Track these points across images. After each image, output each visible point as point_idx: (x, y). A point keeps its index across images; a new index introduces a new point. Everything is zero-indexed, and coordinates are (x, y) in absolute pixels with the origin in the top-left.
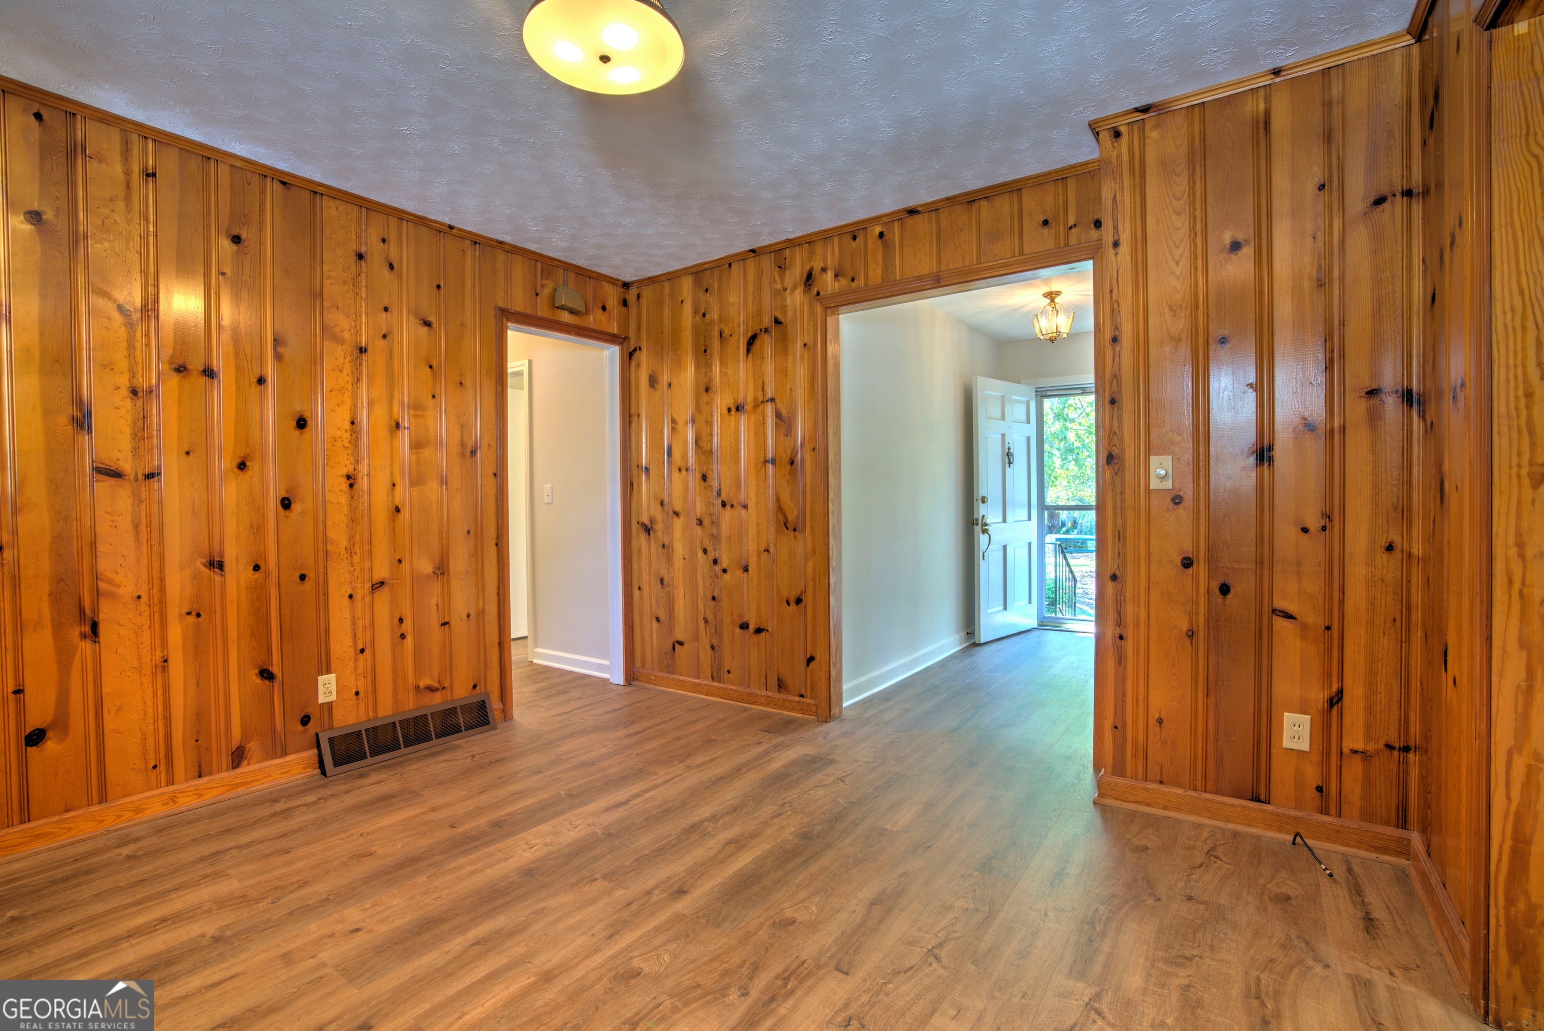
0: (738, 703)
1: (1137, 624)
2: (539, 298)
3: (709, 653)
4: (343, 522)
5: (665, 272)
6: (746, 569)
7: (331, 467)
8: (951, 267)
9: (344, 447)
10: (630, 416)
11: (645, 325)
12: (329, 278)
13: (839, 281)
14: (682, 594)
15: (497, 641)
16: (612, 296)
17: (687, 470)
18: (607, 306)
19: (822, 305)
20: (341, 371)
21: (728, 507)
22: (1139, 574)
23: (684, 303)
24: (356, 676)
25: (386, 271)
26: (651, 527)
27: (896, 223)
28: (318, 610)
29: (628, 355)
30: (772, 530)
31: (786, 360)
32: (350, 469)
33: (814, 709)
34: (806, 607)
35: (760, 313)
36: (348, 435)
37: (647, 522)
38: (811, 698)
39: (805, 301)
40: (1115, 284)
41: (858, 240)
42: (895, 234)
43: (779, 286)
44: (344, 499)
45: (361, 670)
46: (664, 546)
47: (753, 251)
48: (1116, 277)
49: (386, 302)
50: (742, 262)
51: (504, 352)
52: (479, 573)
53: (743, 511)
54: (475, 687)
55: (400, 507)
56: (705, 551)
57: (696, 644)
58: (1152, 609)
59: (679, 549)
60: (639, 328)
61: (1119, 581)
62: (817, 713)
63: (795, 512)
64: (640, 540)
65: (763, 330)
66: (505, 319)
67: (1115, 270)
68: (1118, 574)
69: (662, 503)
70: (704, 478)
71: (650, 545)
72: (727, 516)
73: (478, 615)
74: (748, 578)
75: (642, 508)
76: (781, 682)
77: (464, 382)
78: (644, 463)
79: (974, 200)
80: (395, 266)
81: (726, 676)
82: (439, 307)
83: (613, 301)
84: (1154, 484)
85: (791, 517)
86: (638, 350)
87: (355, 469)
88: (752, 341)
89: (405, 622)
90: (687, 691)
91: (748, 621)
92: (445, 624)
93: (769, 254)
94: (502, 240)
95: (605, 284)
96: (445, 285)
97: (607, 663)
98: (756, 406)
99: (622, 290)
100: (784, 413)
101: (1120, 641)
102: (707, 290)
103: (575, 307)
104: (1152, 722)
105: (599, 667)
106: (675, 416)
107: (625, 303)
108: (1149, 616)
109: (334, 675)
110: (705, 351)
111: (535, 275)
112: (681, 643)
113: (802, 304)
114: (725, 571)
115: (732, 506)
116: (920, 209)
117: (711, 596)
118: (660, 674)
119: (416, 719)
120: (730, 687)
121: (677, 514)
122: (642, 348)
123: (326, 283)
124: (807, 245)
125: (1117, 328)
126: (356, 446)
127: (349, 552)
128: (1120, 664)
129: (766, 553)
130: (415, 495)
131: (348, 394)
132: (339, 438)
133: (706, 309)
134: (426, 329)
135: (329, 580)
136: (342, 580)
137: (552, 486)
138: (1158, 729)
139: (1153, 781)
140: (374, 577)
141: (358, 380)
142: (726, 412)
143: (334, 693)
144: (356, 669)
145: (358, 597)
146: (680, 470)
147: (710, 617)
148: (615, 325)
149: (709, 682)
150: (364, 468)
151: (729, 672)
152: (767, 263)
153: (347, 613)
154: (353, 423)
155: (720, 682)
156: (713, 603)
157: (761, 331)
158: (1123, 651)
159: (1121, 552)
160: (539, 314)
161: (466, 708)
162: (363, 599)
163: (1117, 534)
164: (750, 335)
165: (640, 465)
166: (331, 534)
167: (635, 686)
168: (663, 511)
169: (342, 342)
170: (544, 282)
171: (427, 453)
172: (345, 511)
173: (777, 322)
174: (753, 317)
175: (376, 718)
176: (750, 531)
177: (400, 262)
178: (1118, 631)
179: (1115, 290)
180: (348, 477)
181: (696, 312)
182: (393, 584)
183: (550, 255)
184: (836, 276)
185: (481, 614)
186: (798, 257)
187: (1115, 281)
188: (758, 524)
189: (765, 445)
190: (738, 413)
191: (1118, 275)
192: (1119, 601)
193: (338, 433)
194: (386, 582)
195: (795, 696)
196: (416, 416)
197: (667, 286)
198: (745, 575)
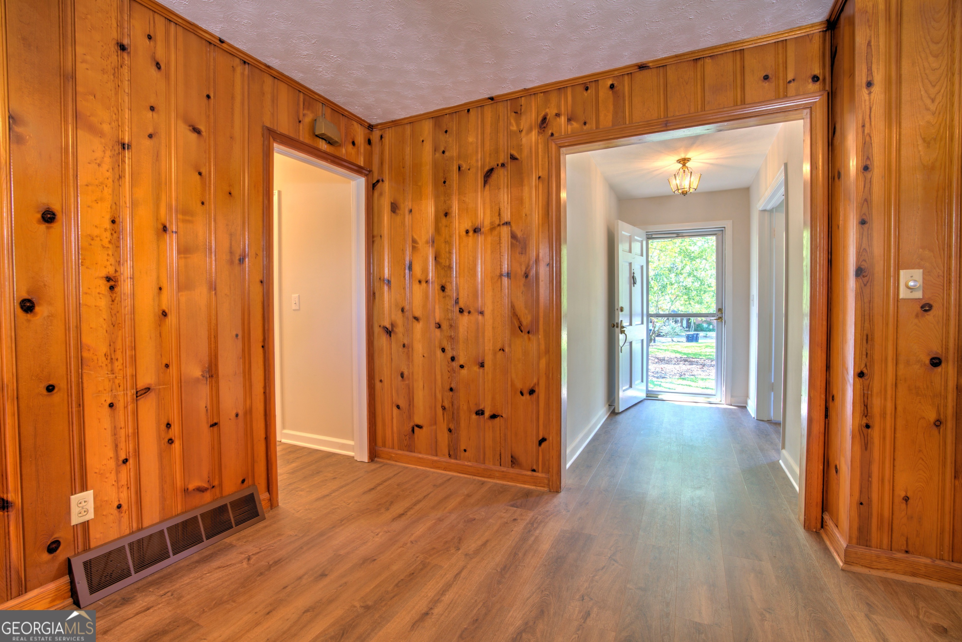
0: (474, 477)
1: (883, 415)
2: (301, 125)
3: (447, 435)
4: (102, 327)
5: (408, 116)
6: (482, 365)
7: (87, 268)
8: (677, 114)
9: (104, 247)
10: (373, 237)
11: (387, 161)
12: (83, 61)
13: (572, 125)
14: (421, 386)
15: (263, 436)
16: (360, 135)
17: (427, 282)
18: (356, 142)
19: (556, 144)
20: (99, 165)
21: (466, 313)
22: (886, 371)
23: (424, 142)
24: (118, 488)
25: (153, 70)
26: (393, 330)
27: (626, 78)
28: (70, 423)
29: (371, 186)
30: (508, 333)
31: (522, 190)
32: (110, 270)
33: (546, 481)
34: (538, 397)
35: (497, 151)
36: (108, 234)
37: (389, 326)
38: (542, 472)
39: (539, 141)
40: (867, 119)
41: (589, 91)
42: (625, 86)
43: (514, 128)
44: (103, 303)
45: (123, 482)
46: (404, 346)
47: (492, 99)
48: (868, 113)
49: (152, 102)
50: (479, 108)
51: (271, 169)
52: (247, 374)
53: (480, 317)
54: (243, 481)
55: (167, 311)
56: (443, 350)
57: (434, 427)
58: (899, 402)
59: (419, 348)
60: (382, 163)
61: (866, 378)
62: (548, 485)
63: (529, 318)
64: (382, 340)
65: (500, 165)
66: (271, 139)
67: (868, 107)
68: (865, 371)
69: (403, 310)
70: (443, 288)
71: (391, 344)
72: (464, 321)
73: (245, 414)
74: (484, 373)
75: (384, 314)
76: (515, 459)
77: (232, 192)
78: (386, 275)
79: (700, 58)
80: (163, 67)
81: (463, 454)
82: (208, 117)
83: (360, 139)
84: (903, 294)
85: (526, 320)
86: (381, 182)
87: (116, 271)
88: (489, 174)
89: (172, 427)
90: (426, 467)
91: (484, 408)
92: (214, 425)
93: (505, 102)
94: (271, 65)
95: (355, 123)
96: (215, 97)
97: (351, 443)
98: (492, 229)
99: (367, 131)
100: (519, 234)
101: (866, 429)
102: (446, 132)
103: (333, 137)
104: (898, 500)
105: (343, 446)
106: (415, 237)
107: (369, 142)
108: (896, 408)
109: (92, 491)
110: (445, 182)
111: (298, 104)
112: (420, 427)
113: (537, 144)
114: (462, 367)
115: (469, 312)
116: (650, 64)
117: (448, 387)
118: (400, 452)
119: (185, 524)
120: (466, 463)
121: (416, 319)
122: (384, 179)
123: (81, 67)
124: (542, 94)
125: (868, 158)
126: (118, 247)
127: (109, 358)
128: (866, 449)
129: (501, 352)
130: (183, 299)
131: (107, 192)
132: (97, 236)
133: (445, 148)
134: (194, 136)
135: (85, 390)
136: (101, 388)
137: (299, 296)
138: (904, 506)
139: (899, 551)
140: (138, 383)
141: (120, 177)
142: (464, 233)
143: (92, 511)
144: (117, 481)
145: (120, 405)
146: (420, 282)
147: (446, 404)
148: (362, 159)
149: (446, 459)
150: (126, 270)
151: (465, 451)
152: (502, 108)
153: (106, 423)
154: (113, 222)
155: (456, 459)
156: (451, 393)
157: (498, 165)
158: (869, 438)
159: (869, 352)
160: (301, 139)
161: (236, 504)
162: (126, 407)
163: (865, 337)
164: (487, 169)
165: (382, 278)
166: (87, 339)
167: (377, 462)
168: (403, 316)
169: (101, 134)
170: (305, 112)
171: (196, 259)
172: (105, 314)
173: (513, 158)
174: (490, 154)
175: (140, 529)
176: (486, 334)
177: (168, 64)
178: (865, 421)
179: (867, 125)
180: (108, 279)
181: (435, 150)
182: (159, 389)
183: (312, 88)
184: (569, 120)
185: (249, 412)
186: (533, 104)
187: (868, 117)
188: (493, 328)
189: (501, 262)
190: (476, 235)
191: (870, 112)
192: (866, 395)
193: (96, 232)
194: (152, 388)
195: (528, 470)
196: (184, 221)
197: (408, 128)
198: (481, 370)
